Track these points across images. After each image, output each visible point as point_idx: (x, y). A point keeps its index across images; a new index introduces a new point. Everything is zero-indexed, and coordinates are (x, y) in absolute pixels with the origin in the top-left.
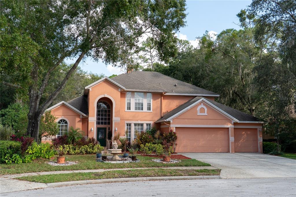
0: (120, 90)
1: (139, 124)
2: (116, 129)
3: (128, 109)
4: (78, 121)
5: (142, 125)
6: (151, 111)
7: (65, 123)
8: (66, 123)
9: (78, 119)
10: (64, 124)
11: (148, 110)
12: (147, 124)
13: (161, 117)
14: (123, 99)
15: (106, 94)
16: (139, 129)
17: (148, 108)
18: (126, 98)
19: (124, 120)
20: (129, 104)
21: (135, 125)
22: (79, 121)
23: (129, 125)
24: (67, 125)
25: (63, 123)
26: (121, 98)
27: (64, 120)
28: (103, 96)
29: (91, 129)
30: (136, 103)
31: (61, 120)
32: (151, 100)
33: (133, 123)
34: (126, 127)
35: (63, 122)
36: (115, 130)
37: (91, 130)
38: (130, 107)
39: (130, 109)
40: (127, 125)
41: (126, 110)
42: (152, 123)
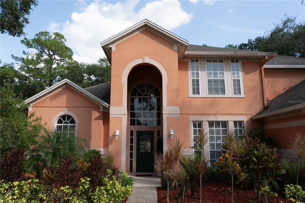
0: (176, 48)
1: (218, 123)
2: (172, 133)
3: (194, 93)
4: (95, 118)
5: (225, 124)
6: (242, 95)
7: (71, 122)
8: (73, 121)
9: (95, 114)
10: (69, 125)
11: (235, 93)
12: (235, 123)
13: (263, 108)
14: (183, 72)
15: (148, 56)
16: (218, 132)
17: (235, 89)
18: (189, 72)
19: (188, 115)
20: (196, 83)
21: (211, 124)
22: (97, 119)
23: (198, 125)
24: (74, 127)
25: (67, 123)
26: (181, 72)
27: (69, 117)
28: (139, 61)
29: (115, 132)
30: (210, 81)
31: (64, 117)
32: (241, 74)
33: (206, 120)
34: (192, 129)
35: (68, 120)
36: (169, 135)
37: (115, 136)
38: (198, 89)
39: (198, 93)
40: (195, 126)
41: (191, 95)
42: (245, 119)
